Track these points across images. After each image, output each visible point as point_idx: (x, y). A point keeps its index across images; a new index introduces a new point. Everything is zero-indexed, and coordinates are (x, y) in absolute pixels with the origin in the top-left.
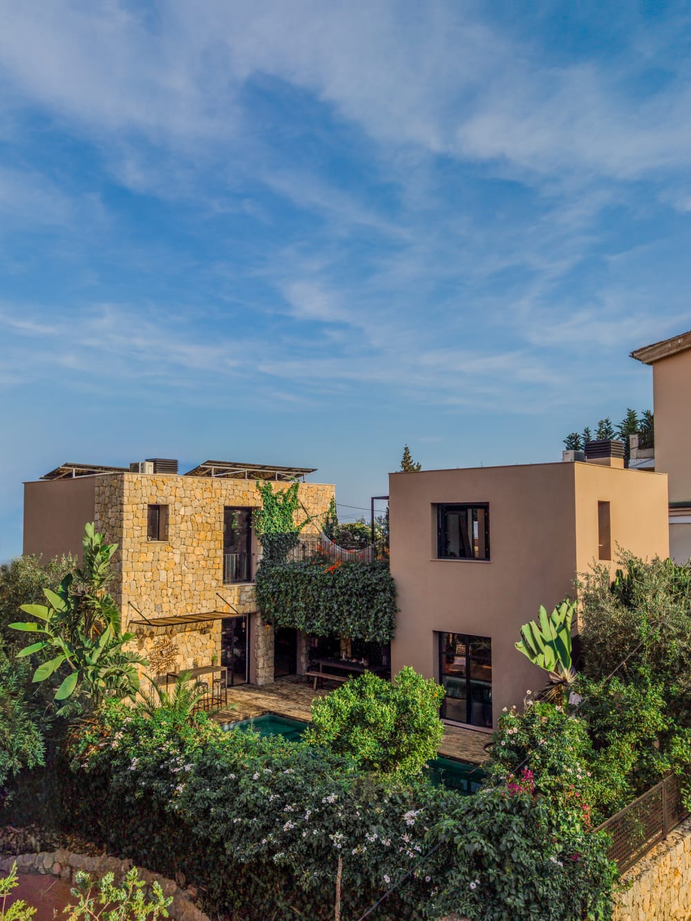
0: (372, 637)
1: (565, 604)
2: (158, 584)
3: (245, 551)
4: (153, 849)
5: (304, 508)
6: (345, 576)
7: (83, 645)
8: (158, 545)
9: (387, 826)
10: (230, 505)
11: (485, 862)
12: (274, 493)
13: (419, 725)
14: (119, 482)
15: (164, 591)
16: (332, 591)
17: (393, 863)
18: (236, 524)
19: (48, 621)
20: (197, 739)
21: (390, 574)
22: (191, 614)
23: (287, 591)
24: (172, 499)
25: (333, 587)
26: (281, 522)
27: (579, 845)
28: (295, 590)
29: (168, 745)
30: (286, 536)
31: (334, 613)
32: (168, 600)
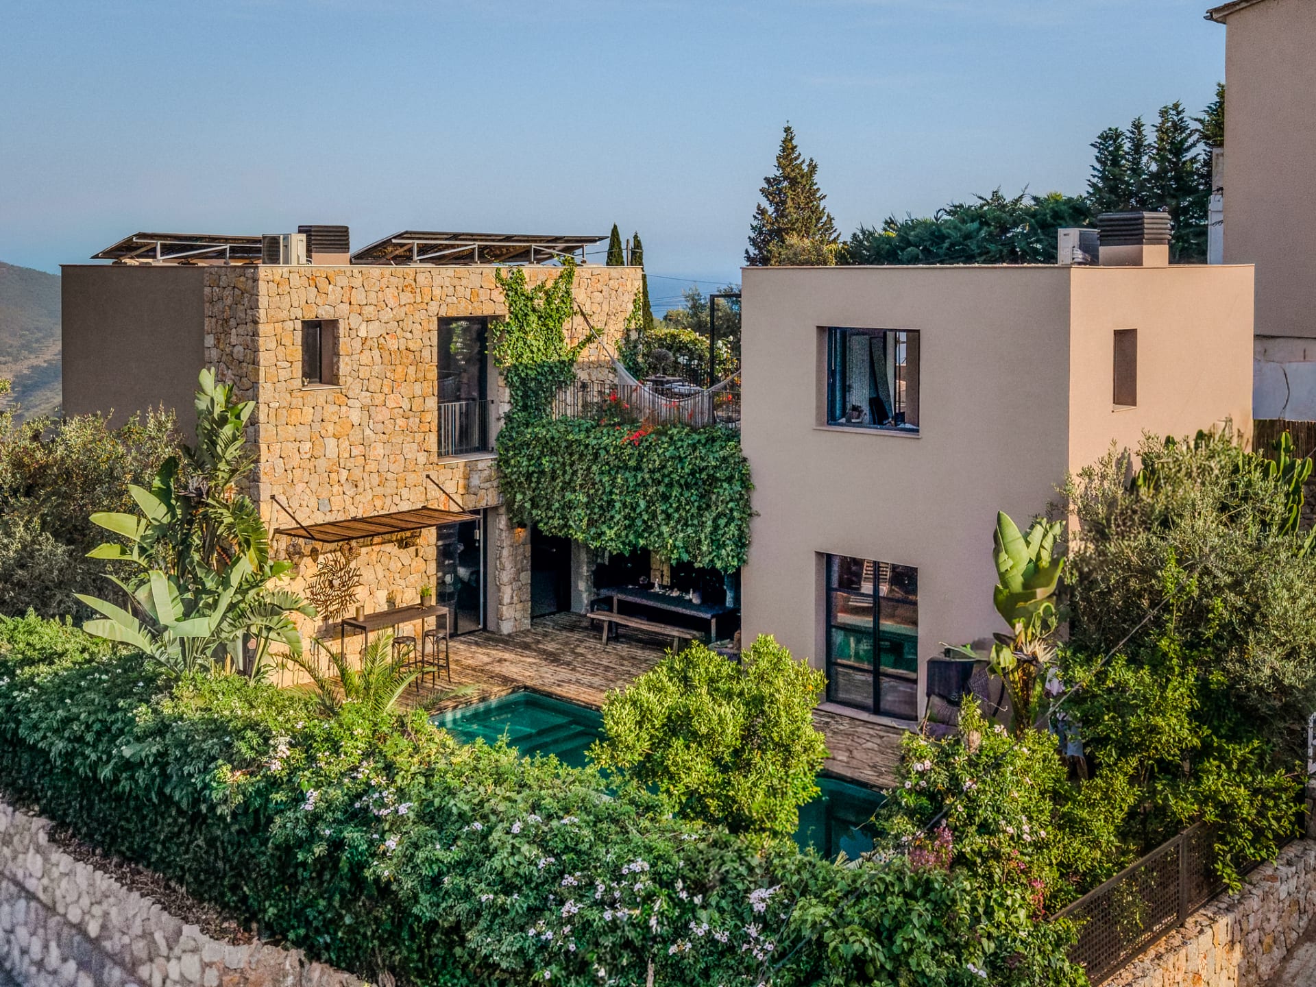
0: (707, 559)
1: (1038, 527)
2: (322, 463)
3: (475, 394)
4: (340, 934)
5: (583, 314)
6: (660, 451)
7: (203, 584)
8: (321, 392)
9: (724, 911)
10: (449, 314)
11: (871, 970)
12: (528, 288)
13: (781, 738)
14: (250, 282)
15: (333, 475)
16: (635, 476)
17: (731, 968)
18: (457, 344)
19: (138, 540)
20: (415, 760)
21: (741, 451)
22: (382, 513)
23: (554, 471)
24: (344, 308)
25: (638, 468)
26: (542, 343)
27: (1022, 942)
28: (569, 471)
29: (366, 770)
30: (551, 368)
31: (640, 514)
32: (341, 489)
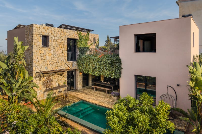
0: (114, 77)
2: (46, 61)
3: (74, 52)
5: (90, 40)
6: (105, 58)
8: (46, 48)
10: (69, 38)
12: (82, 35)
14: (32, 27)
15: (48, 63)
16: (100, 63)
18: (71, 44)
21: (119, 58)
22: (57, 70)
23: (86, 63)
24: (50, 34)
26: (84, 44)
28: (89, 63)
30: (86, 48)
31: (101, 69)
32: (49, 65)
